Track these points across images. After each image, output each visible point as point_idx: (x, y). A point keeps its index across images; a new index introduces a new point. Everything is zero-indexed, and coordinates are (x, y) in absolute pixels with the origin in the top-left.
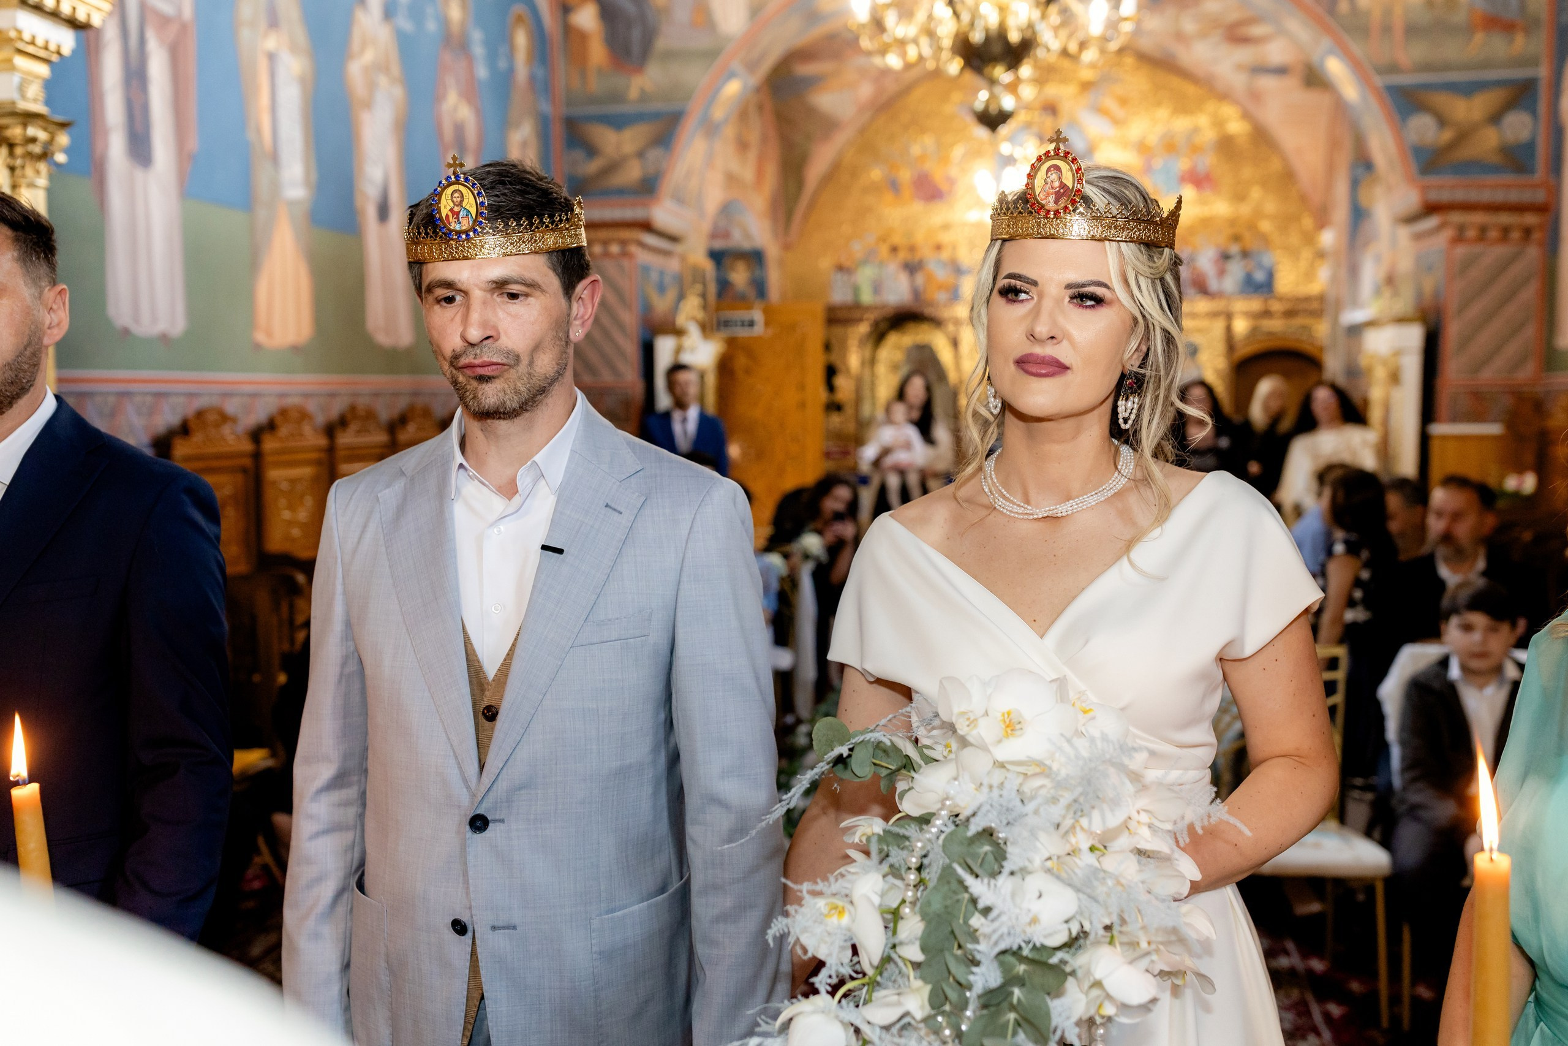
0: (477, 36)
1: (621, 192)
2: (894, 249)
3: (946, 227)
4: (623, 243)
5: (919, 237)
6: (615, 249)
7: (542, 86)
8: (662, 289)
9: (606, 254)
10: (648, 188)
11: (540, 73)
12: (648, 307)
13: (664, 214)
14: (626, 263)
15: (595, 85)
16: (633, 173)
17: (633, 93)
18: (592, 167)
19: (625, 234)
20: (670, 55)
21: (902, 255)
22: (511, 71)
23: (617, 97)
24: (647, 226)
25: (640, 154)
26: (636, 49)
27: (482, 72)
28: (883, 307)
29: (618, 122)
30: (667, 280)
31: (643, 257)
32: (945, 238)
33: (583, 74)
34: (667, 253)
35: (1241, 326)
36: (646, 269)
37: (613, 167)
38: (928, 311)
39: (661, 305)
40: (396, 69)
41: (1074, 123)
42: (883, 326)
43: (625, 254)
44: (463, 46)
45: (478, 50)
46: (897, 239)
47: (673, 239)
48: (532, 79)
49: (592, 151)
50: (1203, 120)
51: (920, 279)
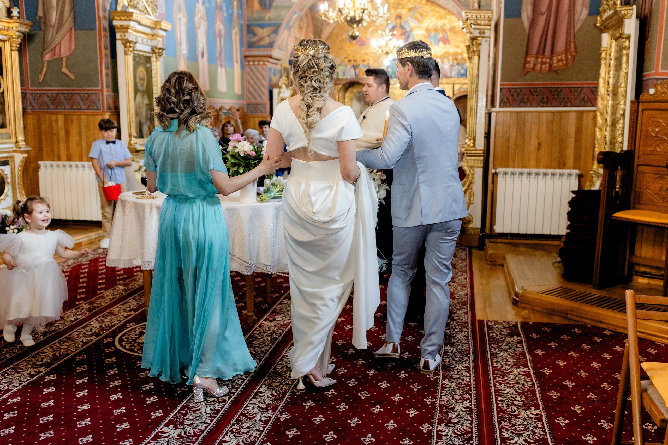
0: (224, 5)
1: (263, 46)
2: (350, 61)
3: (366, 54)
4: (264, 61)
5: (358, 58)
6: (261, 63)
7: (241, 16)
8: (275, 74)
9: (259, 64)
10: (271, 45)
11: (240, 12)
12: (271, 80)
13: (275, 53)
14: (265, 67)
15: (255, 15)
16: (266, 41)
17: (267, 18)
18: (255, 39)
19: (264, 59)
20: (277, 7)
21: (352, 63)
22: (233, 12)
23: (262, 19)
24: (270, 57)
25: (269, 36)
26: (267, 6)
27: (225, 15)
28: (347, 79)
29: (263, 26)
30: (277, 72)
31: (269, 65)
32: (365, 58)
33: (252, 11)
34: (277, 64)
35: (457, 87)
36: (270, 69)
37: (260, 39)
38: (360, 81)
39: (275, 79)
40: (205, 18)
41: (406, 22)
42: (347, 86)
43: (264, 64)
44: (221, 9)
45: (224, 9)
46: (350, 58)
47: (278, 60)
48: (238, 14)
49: (255, 35)
50: (446, 21)
51: (357, 70)
